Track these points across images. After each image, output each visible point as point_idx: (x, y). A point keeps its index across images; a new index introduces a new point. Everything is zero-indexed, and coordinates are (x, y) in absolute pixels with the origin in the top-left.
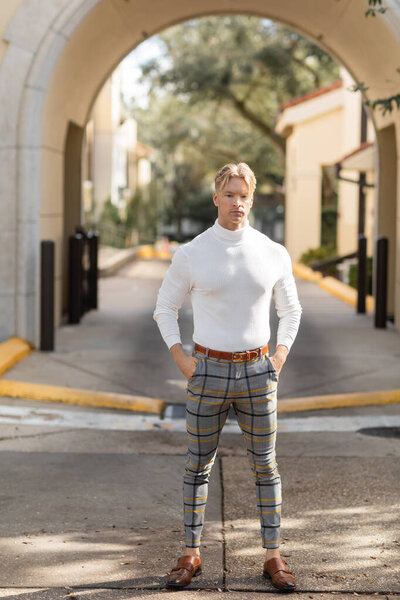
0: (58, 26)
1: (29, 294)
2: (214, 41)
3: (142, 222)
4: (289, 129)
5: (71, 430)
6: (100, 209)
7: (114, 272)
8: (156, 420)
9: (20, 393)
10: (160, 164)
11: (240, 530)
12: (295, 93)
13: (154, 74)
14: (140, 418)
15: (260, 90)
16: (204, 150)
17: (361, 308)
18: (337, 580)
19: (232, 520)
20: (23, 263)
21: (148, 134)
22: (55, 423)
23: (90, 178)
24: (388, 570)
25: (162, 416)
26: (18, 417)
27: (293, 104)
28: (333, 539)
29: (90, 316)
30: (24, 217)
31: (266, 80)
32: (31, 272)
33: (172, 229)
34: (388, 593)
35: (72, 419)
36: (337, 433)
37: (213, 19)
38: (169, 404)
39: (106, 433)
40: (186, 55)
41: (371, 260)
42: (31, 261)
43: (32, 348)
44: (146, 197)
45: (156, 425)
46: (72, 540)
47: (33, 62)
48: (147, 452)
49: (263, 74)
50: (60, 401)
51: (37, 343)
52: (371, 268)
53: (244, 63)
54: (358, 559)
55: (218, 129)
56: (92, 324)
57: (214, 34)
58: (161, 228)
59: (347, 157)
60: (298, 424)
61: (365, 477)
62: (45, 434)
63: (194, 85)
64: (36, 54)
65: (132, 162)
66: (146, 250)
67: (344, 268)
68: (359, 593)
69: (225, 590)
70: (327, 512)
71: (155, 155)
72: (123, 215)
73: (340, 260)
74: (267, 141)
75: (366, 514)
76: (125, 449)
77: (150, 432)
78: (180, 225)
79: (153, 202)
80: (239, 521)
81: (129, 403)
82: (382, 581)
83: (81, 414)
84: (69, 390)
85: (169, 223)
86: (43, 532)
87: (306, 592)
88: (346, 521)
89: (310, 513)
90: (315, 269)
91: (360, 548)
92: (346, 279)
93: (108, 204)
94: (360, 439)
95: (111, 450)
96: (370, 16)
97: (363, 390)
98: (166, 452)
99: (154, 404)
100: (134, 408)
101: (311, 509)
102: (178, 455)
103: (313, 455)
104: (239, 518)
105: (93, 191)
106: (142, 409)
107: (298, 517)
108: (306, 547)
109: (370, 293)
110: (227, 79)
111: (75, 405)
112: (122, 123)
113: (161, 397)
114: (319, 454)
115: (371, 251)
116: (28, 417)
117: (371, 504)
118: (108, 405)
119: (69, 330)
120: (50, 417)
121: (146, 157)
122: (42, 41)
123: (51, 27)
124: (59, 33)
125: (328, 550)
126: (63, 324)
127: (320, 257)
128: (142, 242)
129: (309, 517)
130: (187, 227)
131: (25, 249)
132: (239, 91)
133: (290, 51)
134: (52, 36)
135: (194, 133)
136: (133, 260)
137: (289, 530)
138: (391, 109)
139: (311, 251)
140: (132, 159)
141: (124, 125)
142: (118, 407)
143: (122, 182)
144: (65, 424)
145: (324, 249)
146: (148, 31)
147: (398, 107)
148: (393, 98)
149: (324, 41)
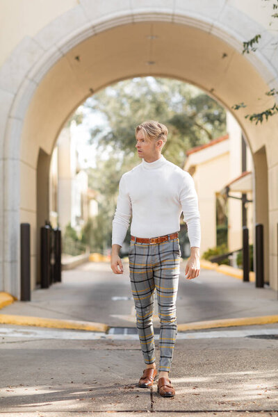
0: (31, 75)
1: (13, 262)
2: (140, 112)
3: (93, 242)
4: (193, 169)
5: (41, 340)
8: (103, 335)
9: (6, 321)
10: (105, 204)
14: (91, 333)
17: (246, 278)
18: (233, 405)
20: (8, 240)
21: (95, 185)
22: (32, 336)
23: (56, 210)
24: (270, 400)
25: (107, 332)
26: (5, 333)
27: (196, 151)
28: (230, 386)
30: (9, 208)
31: (176, 139)
32: (13, 246)
34: (271, 411)
35: (41, 334)
36: (231, 338)
38: (112, 327)
39: (67, 341)
40: (120, 122)
41: (252, 247)
42: (14, 238)
43: (15, 299)
44: (95, 225)
45: (102, 337)
46: (41, 389)
47: (14, 101)
48: (96, 349)
49: (174, 134)
50: (35, 325)
51: (19, 297)
52: (252, 252)
54: (248, 395)
56: (57, 289)
59: (233, 182)
60: (204, 335)
61: (252, 357)
62: (23, 342)
64: (16, 95)
65: (85, 202)
66: (96, 256)
67: (234, 258)
68: (250, 411)
69: (152, 411)
70: (225, 374)
71: (101, 198)
72: (79, 235)
73: (231, 254)
75: (253, 374)
76: (80, 347)
77: (98, 340)
79: (100, 228)
81: (83, 325)
82: (267, 405)
86: (21, 385)
87: (211, 411)
88: (238, 378)
89: (213, 374)
90: (213, 261)
91: (249, 390)
92: (235, 265)
93: (69, 228)
94: (248, 340)
98: (109, 348)
99: (102, 326)
100: (87, 329)
102: (118, 350)
103: (214, 348)
105: (58, 218)
106: (92, 330)
107: (204, 376)
108: (210, 390)
109: (252, 270)
111: (46, 327)
112: (77, 172)
113: (106, 323)
114: (219, 348)
115: (252, 241)
116: (12, 333)
117: (257, 370)
120: (27, 333)
121: (94, 199)
122: (20, 86)
123: (26, 76)
124: (32, 80)
125: (227, 392)
127: (216, 253)
131: (9, 230)
133: (193, 117)
134: (27, 82)
136: (87, 261)
138: (261, 120)
139: (210, 250)
140: (85, 200)
141: (79, 174)
142: (75, 328)
143: (79, 214)
144: (37, 336)
145: (219, 248)
146: (94, 88)
147: (267, 118)
148: (263, 113)
149: (214, 92)
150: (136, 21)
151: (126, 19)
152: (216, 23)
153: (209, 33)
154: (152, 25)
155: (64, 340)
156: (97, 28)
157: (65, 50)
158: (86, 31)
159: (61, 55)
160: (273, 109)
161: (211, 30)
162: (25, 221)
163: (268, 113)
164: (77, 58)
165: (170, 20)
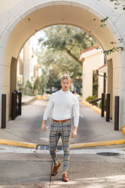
0: (8, 28)
3: (39, 88)
4: (83, 59)
5: (7, 153)
6: (25, 84)
7: (28, 103)
8: (35, 150)
10: (45, 70)
11: (55, 185)
12: (85, 48)
13: (42, 42)
14: (30, 149)
15: (75, 47)
16: (58, 66)
17: (103, 115)
19: (53, 181)
21: (41, 60)
25: (37, 149)
27: (84, 52)
29: (19, 117)
31: (77, 44)
33: (49, 90)
35: (8, 150)
37: (60, 26)
38: (39, 145)
39: (18, 154)
40: (52, 36)
44: (40, 80)
45: (34, 152)
48: (30, 160)
49: (75, 42)
51: (1, 126)
53: (70, 39)
55: (63, 59)
56: (19, 120)
57: (61, 30)
58: (45, 90)
59: (100, 68)
60: (78, 152)
61: (96, 168)
63: (54, 45)
67: (99, 102)
70: (83, 179)
71: (43, 67)
72: (33, 86)
73: (98, 100)
74: (77, 63)
75: (94, 180)
76: (23, 159)
77: (32, 154)
78: (51, 89)
79: (43, 82)
80: (55, 182)
83: (11, 148)
84: (8, 140)
85: (48, 88)
88: (88, 182)
89: (77, 179)
90: (90, 103)
92: (99, 106)
93: (28, 82)
94: (96, 156)
95: (19, 159)
96: (101, 27)
97: (100, 141)
98: (36, 160)
99: (34, 145)
100: (28, 146)
101: (78, 178)
102: (40, 161)
103: (81, 161)
104: (55, 181)
107: (73, 181)
109: (105, 110)
110: (64, 43)
111: (10, 145)
112: (32, 57)
113: (37, 143)
114: (83, 161)
117: (97, 177)
118: (20, 145)
119: (11, 122)
120: (2, 149)
121: (40, 68)
122: (3, 33)
123: (6, 29)
124: (8, 30)
126: (9, 120)
127: (92, 99)
128: (39, 94)
129: (77, 181)
130: (53, 89)
132: (68, 47)
133: (84, 35)
134: (6, 31)
135: (55, 60)
137: (70, 185)
138: (108, 54)
139: (89, 97)
140: (36, 68)
141: (33, 58)
142: (23, 146)
143: (33, 75)
144: (6, 151)
145: (93, 97)
146: (37, 29)
147: (110, 53)
148: (109, 51)
149: (91, 33)
150: (55, 4)
151: (51, 3)
152: (91, 7)
153: (88, 11)
154: (62, 6)
155: (17, 154)
156: (37, 8)
157: (23, 17)
158: (33, 8)
159: (21, 19)
160: (113, 49)
161: (88, 9)
162: (4, 93)
163: (111, 51)
164: (29, 19)
165: (70, 5)
